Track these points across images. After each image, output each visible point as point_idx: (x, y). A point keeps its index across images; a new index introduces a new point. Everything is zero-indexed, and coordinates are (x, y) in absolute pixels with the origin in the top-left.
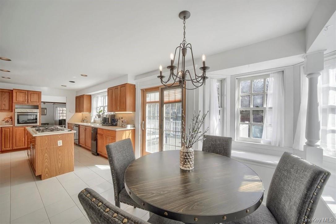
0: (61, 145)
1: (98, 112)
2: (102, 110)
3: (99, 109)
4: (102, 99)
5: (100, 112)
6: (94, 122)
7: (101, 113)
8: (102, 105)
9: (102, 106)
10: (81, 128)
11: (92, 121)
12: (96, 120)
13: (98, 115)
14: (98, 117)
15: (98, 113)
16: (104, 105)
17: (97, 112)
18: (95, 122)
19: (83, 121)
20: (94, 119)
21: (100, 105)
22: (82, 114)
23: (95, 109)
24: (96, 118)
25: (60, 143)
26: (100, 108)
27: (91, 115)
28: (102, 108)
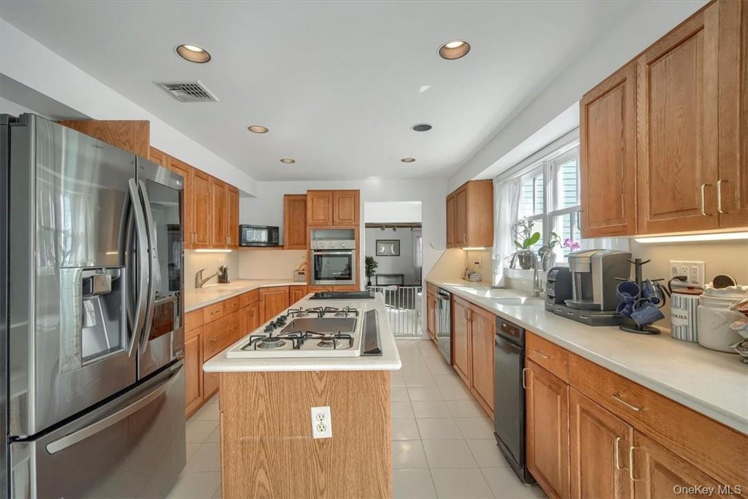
0: (328, 433)
1: (521, 242)
2: (537, 235)
3: (525, 231)
4: (539, 182)
5: (529, 242)
6: (503, 285)
7: (535, 248)
8: (539, 212)
9: (536, 218)
10: (457, 308)
11: (498, 279)
12: (510, 276)
13: (521, 257)
14: (521, 264)
15: (519, 249)
16: (550, 210)
17: (516, 242)
18: (507, 285)
19: (468, 276)
20: (505, 269)
21: (531, 214)
22: (467, 251)
23: (508, 231)
24: (510, 270)
25: (322, 422)
26: (531, 225)
27: (494, 258)
28: (538, 227)
